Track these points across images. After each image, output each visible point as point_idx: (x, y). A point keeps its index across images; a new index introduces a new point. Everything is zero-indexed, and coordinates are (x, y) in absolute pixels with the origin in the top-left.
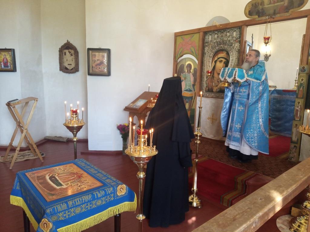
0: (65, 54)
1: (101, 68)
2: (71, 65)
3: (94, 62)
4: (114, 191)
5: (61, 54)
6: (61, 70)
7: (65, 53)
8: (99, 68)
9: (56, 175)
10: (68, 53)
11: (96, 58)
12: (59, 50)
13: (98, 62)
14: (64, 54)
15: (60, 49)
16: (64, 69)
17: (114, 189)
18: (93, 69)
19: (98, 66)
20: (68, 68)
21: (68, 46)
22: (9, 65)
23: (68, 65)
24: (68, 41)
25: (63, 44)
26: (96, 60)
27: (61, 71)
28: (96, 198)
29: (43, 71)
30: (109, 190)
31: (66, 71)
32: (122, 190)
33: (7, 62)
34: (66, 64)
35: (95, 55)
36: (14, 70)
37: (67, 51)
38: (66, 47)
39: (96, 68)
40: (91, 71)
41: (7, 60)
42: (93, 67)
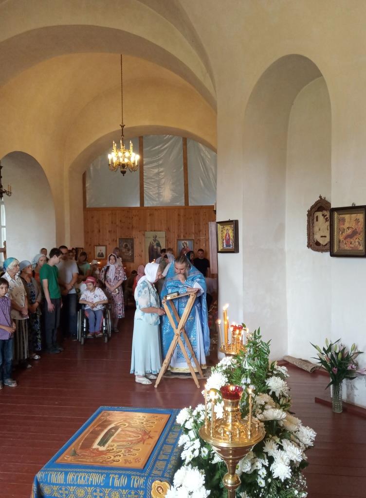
0: (317, 220)
1: (353, 242)
2: (325, 237)
3: (342, 233)
4: (146, 486)
5: (311, 220)
6: (309, 246)
7: (317, 217)
8: (351, 244)
9: (125, 425)
10: (321, 218)
11: (347, 225)
12: (307, 213)
13: (349, 232)
14: (315, 220)
15: (308, 211)
16: (314, 245)
17: (145, 483)
18: (340, 244)
19: (349, 239)
20: (321, 242)
21: (321, 206)
22: (231, 243)
23: (322, 237)
24: (320, 197)
25: (313, 204)
26: (345, 228)
27: (310, 250)
28: (110, 485)
29: (286, 249)
30: (137, 482)
31: (317, 247)
32: (161, 491)
33: (229, 239)
34: (317, 237)
35: (344, 220)
36: (236, 250)
37: (319, 214)
38: (317, 207)
39: (346, 244)
40: (336, 249)
41: (229, 236)
42: (339, 242)
